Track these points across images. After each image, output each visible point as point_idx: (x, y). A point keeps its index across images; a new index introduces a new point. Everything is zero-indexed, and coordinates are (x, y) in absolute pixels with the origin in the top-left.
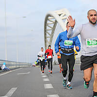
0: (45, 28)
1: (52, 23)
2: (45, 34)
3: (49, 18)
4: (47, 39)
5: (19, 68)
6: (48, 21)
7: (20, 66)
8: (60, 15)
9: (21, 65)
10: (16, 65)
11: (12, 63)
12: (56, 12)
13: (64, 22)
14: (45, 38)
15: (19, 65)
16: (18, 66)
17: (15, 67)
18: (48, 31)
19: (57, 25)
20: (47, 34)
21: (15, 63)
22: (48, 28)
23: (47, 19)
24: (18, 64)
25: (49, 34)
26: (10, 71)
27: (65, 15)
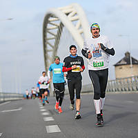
0: (45, 36)
1: (55, 27)
2: (45, 46)
3: (51, 19)
4: (48, 53)
5: (4, 101)
6: (48, 25)
7: (6, 99)
8: (67, 14)
9: (7, 97)
12: (61, 10)
13: (75, 26)
14: (45, 52)
15: (4, 97)
16: (2, 100)
18: (49, 41)
19: (63, 30)
20: (48, 46)
22: (49, 36)
23: (46, 22)
24: (2, 95)
25: (51, 46)
27: (76, 14)
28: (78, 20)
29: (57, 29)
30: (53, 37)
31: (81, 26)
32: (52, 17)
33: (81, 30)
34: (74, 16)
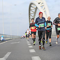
3: (32, 5)
5: (12, 39)
6: (31, 7)
7: (13, 38)
8: (39, 3)
9: (13, 37)
11: (8, 36)
12: (36, 2)
13: (42, 8)
16: (11, 38)
17: (9, 38)
18: (31, 14)
19: (37, 10)
20: (31, 16)
22: (31, 12)
24: (11, 36)
26: (6, 41)
27: (43, 3)
28: (43, 6)
29: (35, 10)
30: (33, 13)
31: (44, 8)
33: (44, 10)
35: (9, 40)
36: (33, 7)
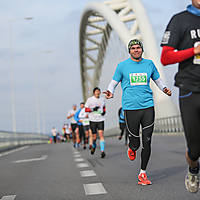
0: (82, 45)
1: (98, 31)
2: (82, 61)
3: (91, 19)
4: (88, 71)
5: (19, 146)
7: (22, 143)
8: (118, 11)
9: (24, 139)
10: (12, 140)
11: (2, 136)
12: (108, 5)
13: (130, 29)
14: (83, 69)
15: (19, 140)
16: (16, 143)
17: (8, 144)
18: (89, 53)
19: (112, 35)
20: (87, 60)
21: (8, 136)
23: (85, 23)
24: (16, 136)
25: (92, 60)
27: (131, 10)
28: (133, 20)
29: (102, 35)
30: (96, 46)
31: (138, 29)
32: (94, 15)
34: (128, 13)
35: (9, 149)
36: (96, 24)
